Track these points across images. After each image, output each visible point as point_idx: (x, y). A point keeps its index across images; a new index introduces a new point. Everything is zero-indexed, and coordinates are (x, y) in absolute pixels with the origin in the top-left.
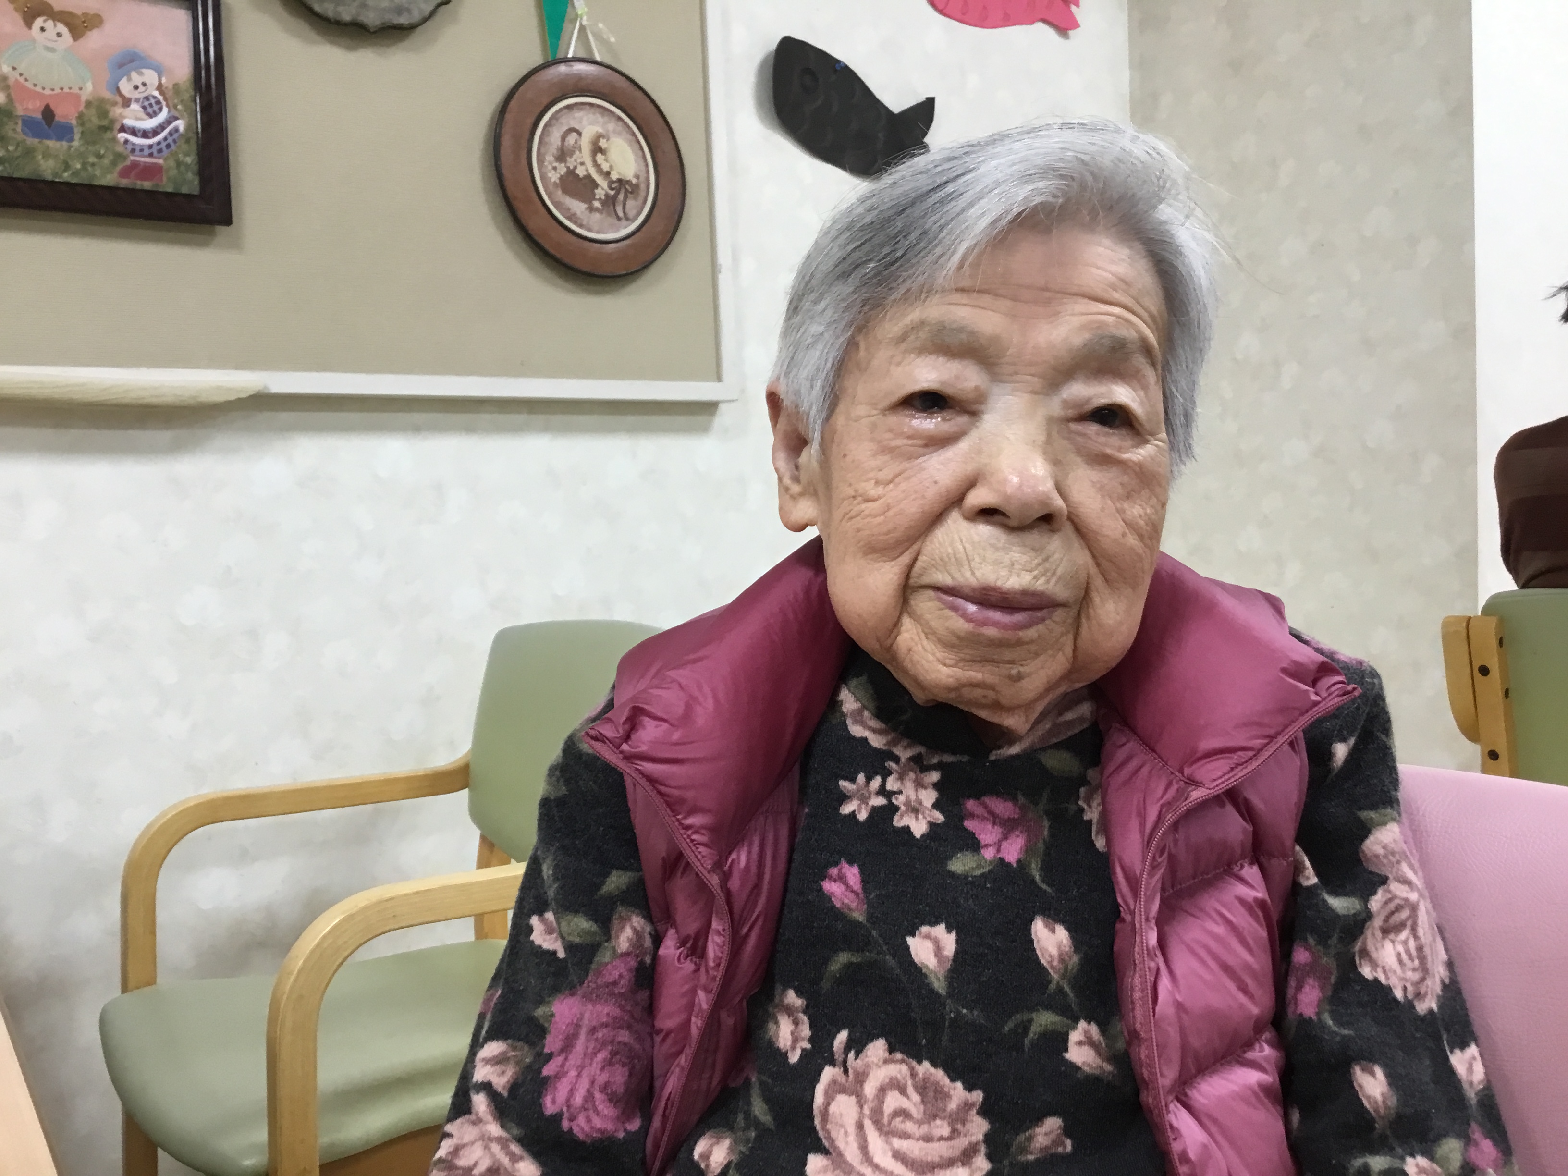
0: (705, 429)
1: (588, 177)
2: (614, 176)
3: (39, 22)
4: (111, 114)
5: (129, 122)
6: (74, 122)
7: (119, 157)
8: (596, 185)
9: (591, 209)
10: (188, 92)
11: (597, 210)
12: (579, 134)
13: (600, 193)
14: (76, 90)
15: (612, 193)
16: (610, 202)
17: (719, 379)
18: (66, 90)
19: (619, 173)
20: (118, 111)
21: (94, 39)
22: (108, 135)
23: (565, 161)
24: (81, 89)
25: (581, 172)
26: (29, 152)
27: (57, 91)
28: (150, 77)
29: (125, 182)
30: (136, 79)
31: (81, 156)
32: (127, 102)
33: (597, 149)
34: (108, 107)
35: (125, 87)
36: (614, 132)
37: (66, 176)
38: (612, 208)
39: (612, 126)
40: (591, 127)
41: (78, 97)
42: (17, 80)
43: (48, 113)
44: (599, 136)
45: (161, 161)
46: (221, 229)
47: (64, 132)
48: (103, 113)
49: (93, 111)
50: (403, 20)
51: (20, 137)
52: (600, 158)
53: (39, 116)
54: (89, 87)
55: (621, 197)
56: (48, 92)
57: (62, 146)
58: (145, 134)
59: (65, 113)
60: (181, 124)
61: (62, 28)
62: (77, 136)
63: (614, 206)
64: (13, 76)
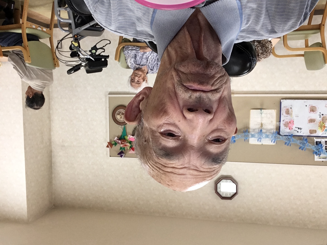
0: (110, 92)
1: (122, 115)
2: (119, 115)
8: (122, 114)
9: (122, 112)
12: (123, 119)
13: (121, 113)
16: (120, 113)
17: (109, 97)
25: (123, 115)
33: (121, 118)
39: (120, 120)
52: (121, 117)
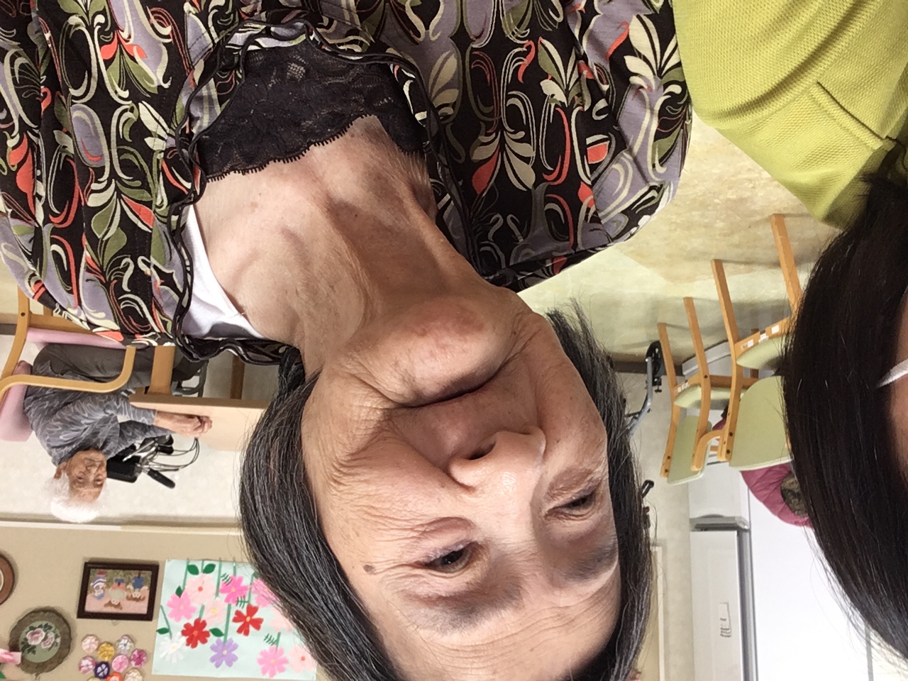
3: (117, 604)
5: (103, 584)
7: (106, 576)
10: (89, 592)
14: (112, 590)
18: (114, 590)
20: (105, 586)
21: (107, 601)
26: (124, 576)
27: (116, 589)
28: (96, 594)
29: (106, 570)
30: (99, 594)
32: (103, 588)
35: (102, 592)
37: (118, 571)
41: (112, 588)
42: (124, 590)
43: (119, 584)
45: (98, 576)
46: (87, 561)
47: (116, 580)
48: (108, 585)
50: (33, 614)
51: (126, 579)
56: (118, 589)
58: (100, 582)
59: (115, 584)
60: (92, 584)
61: (113, 603)
62: (114, 580)
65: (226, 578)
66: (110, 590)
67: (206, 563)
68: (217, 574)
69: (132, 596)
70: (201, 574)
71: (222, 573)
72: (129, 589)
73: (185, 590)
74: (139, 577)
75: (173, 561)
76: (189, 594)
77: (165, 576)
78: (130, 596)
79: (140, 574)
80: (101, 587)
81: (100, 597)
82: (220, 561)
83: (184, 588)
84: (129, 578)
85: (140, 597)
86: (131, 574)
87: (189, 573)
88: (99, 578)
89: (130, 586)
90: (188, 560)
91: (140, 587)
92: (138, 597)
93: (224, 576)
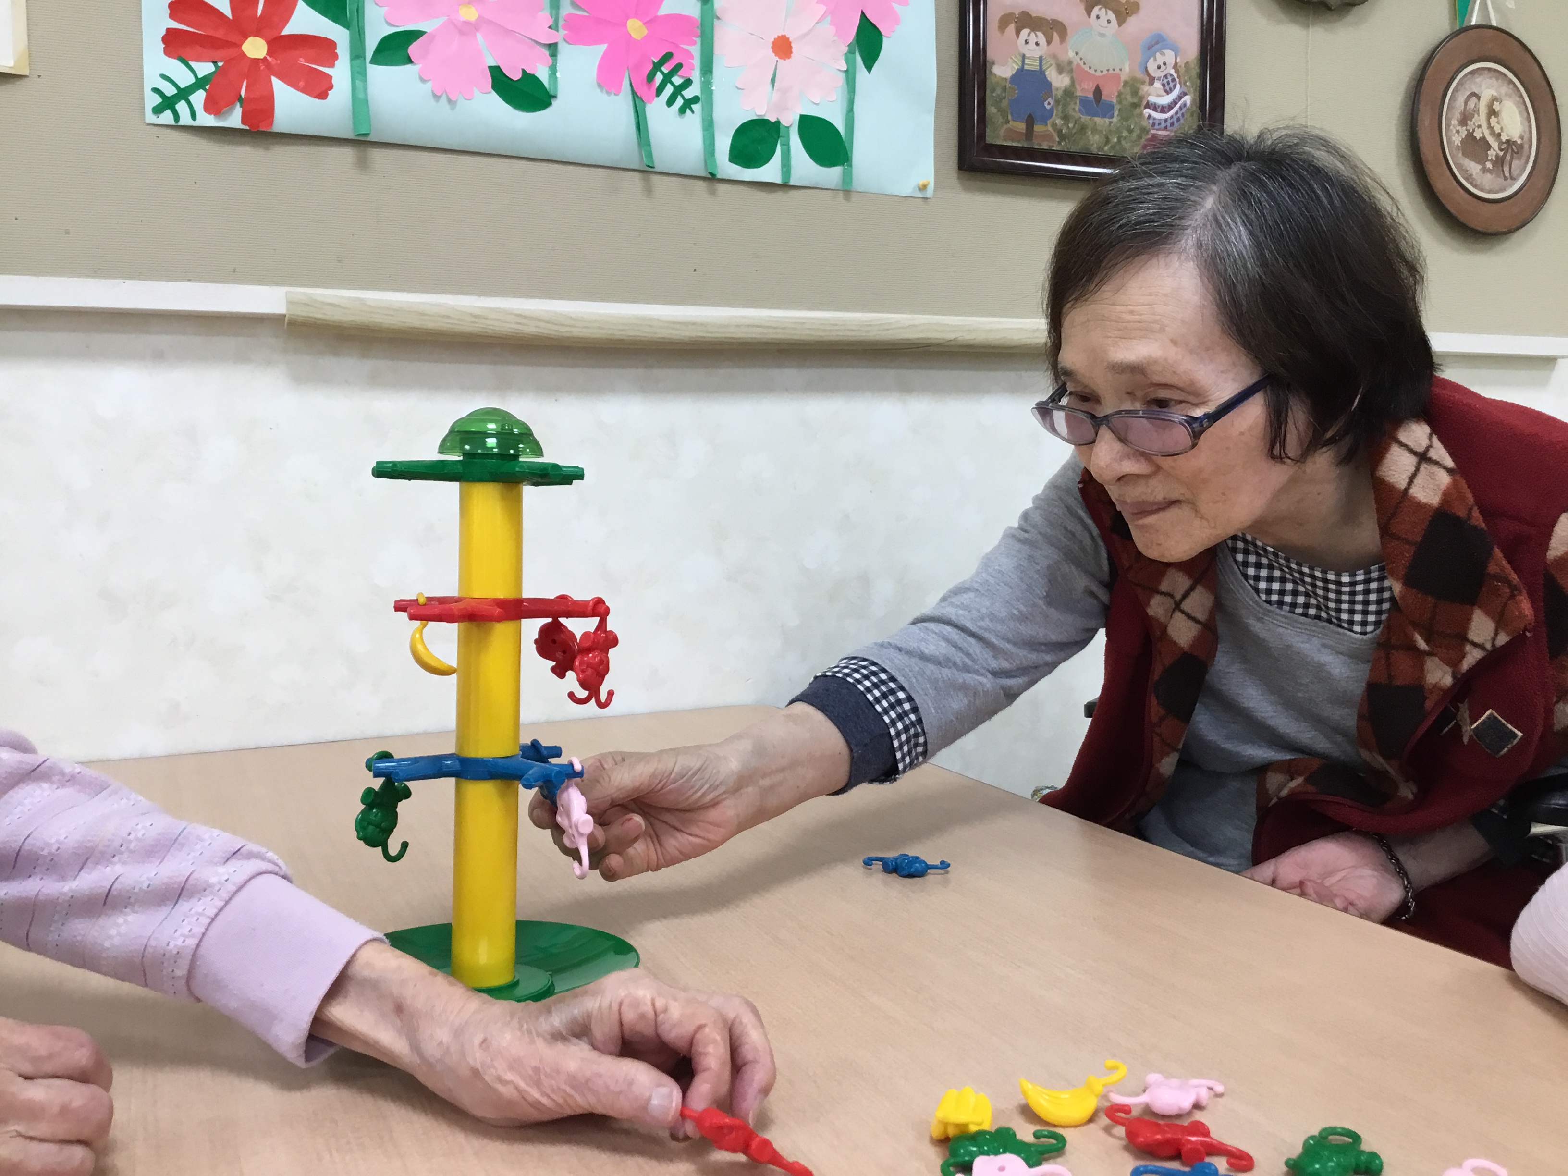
0: (1544, 383)
1: (1483, 139)
2: (1504, 138)
4: (1141, 93)
5: (1152, 99)
6: (1115, 101)
7: (1144, 130)
8: (1489, 147)
9: (1485, 170)
10: (1195, 70)
11: (1489, 171)
12: (1479, 98)
13: (1492, 154)
14: (1117, 71)
15: (1501, 154)
16: (1499, 162)
18: (1111, 71)
19: (1508, 135)
20: (1145, 88)
22: (1137, 111)
23: (1466, 125)
24: (1121, 70)
25: (1478, 135)
26: (1083, 129)
27: (1105, 72)
28: (1169, 57)
31: (1118, 131)
32: (1152, 80)
33: (1492, 112)
34: (1138, 85)
35: (1152, 67)
36: (1506, 95)
37: (1109, 150)
38: (1501, 168)
39: (1505, 89)
40: (1489, 91)
41: (1118, 77)
42: (1078, 65)
43: (1098, 92)
44: (1494, 99)
45: (1172, 134)
47: (1108, 110)
48: (1135, 92)
49: (1128, 90)
51: (1077, 115)
52: (1493, 120)
53: (1091, 95)
54: (1127, 68)
55: (1508, 157)
56: (1098, 74)
57: (1105, 121)
58: (1163, 109)
59: (1110, 94)
60: (1188, 99)
61: (1111, 16)
62: (1116, 113)
63: (1502, 166)
64: (1076, 60)
65: (678, 90)
66: (1127, 69)
67: (770, 172)
68: (718, 114)
69: (1049, 42)
70: (790, 119)
71: (694, 118)
72: (1060, 70)
73: (846, 49)
74: (1030, 122)
75: (907, 188)
76: (827, 29)
77: (929, 120)
78: (1056, 36)
79: (1029, 133)
80: (1157, 85)
81: (1157, 43)
82: (712, 178)
83: (849, 58)
84: (1066, 118)
85: (1018, 33)
86: (1059, 132)
87: (839, 124)
88: (1166, 124)
89: (1059, 81)
90: (846, 190)
91: (1021, 75)
92: (1025, 32)
93: (688, 104)
